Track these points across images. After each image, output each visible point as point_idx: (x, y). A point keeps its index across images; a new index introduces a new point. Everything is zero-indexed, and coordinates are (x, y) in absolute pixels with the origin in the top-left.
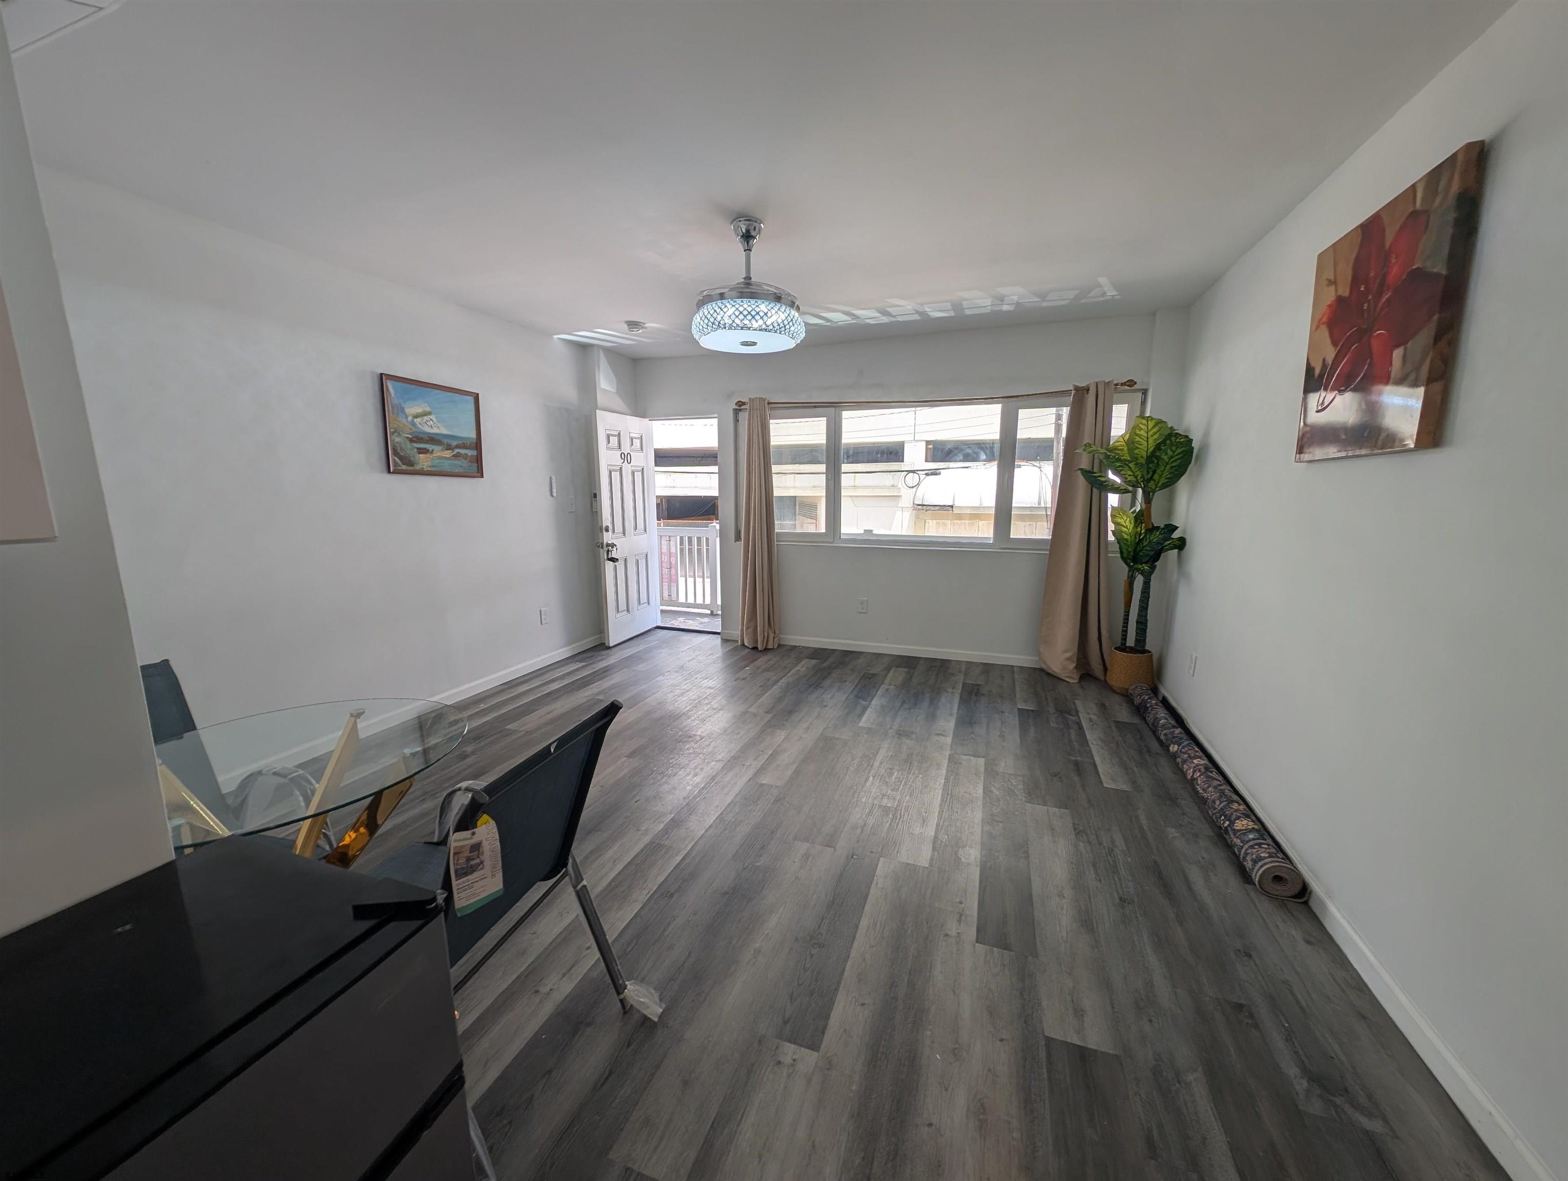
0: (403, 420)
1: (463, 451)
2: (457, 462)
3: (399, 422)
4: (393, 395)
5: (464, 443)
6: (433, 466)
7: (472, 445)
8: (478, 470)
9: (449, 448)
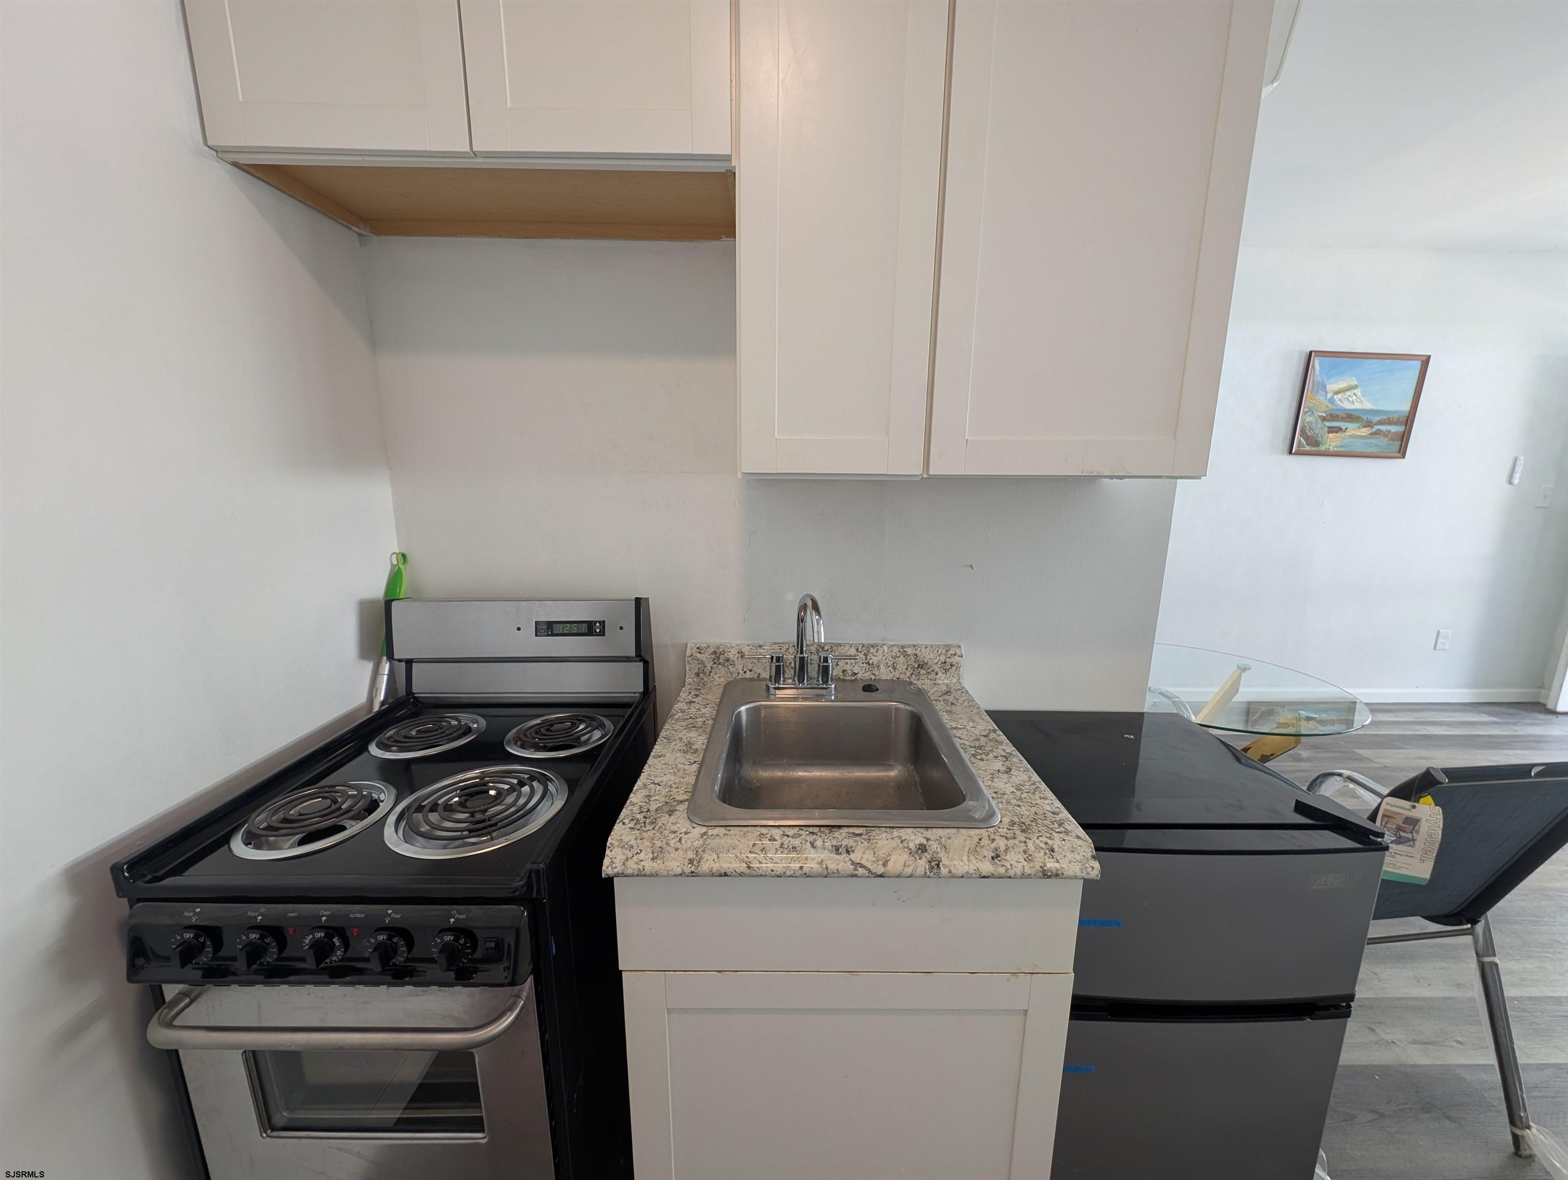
0: (1321, 398)
1: (1384, 428)
2: (1374, 441)
3: (1315, 400)
4: (1317, 372)
5: (1389, 418)
6: (1342, 446)
7: (1400, 420)
8: (1400, 449)
9: (1369, 424)
